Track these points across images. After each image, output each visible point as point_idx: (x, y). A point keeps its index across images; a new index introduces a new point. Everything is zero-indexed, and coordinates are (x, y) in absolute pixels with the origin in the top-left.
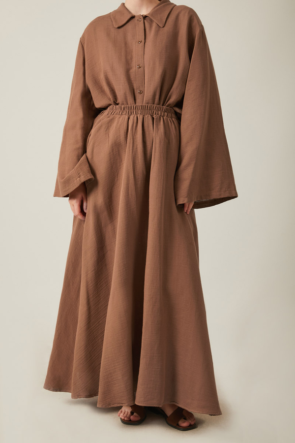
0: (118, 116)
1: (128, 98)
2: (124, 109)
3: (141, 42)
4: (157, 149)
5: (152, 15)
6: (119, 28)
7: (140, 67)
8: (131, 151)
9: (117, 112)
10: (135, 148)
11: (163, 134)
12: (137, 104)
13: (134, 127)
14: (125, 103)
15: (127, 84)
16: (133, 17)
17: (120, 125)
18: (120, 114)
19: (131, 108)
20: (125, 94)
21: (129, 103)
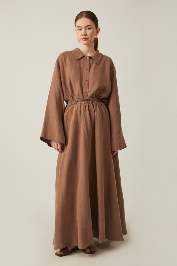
0: (75, 105)
1: (80, 96)
2: (78, 101)
3: (87, 69)
4: (98, 119)
5: (94, 57)
6: (78, 60)
7: (87, 81)
8: (84, 122)
9: (74, 103)
10: (86, 120)
11: (99, 112)
12: (84, 99)
13: (85, 110)
14: (78, 98)
15: (80, 89)
16: (84, 56)
17: (77, 110)
18: (76, 103)
19: (81, 101)
20: (79, 94)
21: (80, 98)
